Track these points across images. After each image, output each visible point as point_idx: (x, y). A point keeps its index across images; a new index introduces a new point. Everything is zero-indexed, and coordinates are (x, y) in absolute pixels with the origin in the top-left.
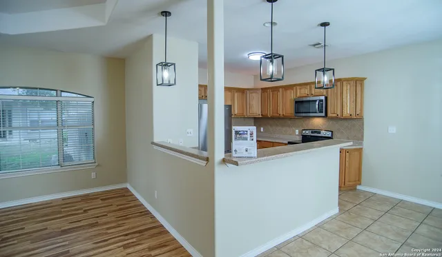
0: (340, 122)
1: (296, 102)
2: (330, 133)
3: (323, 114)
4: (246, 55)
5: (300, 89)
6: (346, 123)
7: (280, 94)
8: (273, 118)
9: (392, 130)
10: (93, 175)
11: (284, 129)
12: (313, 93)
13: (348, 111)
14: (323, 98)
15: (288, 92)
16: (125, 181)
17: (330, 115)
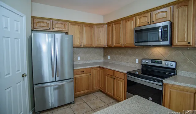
1: (136, 31)
2: (174, 64)
3: (167, 43)
5: (140, 18)
7: (121, 26)
8: (115, 48)
12: (154, 20)
14: (167, 24)
15: (129, 22)
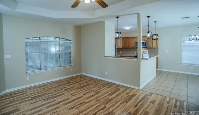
0: (151, 49)
3: (146, 47)
4: (124, 27)
6: (153, 49)
7: (130, 40)
9: (167, 51)
10: (72, 70)
11: (130, 52)
13: (154, 46)
14: (146, 42)
16: (81, 72)
17: (148, 47)
